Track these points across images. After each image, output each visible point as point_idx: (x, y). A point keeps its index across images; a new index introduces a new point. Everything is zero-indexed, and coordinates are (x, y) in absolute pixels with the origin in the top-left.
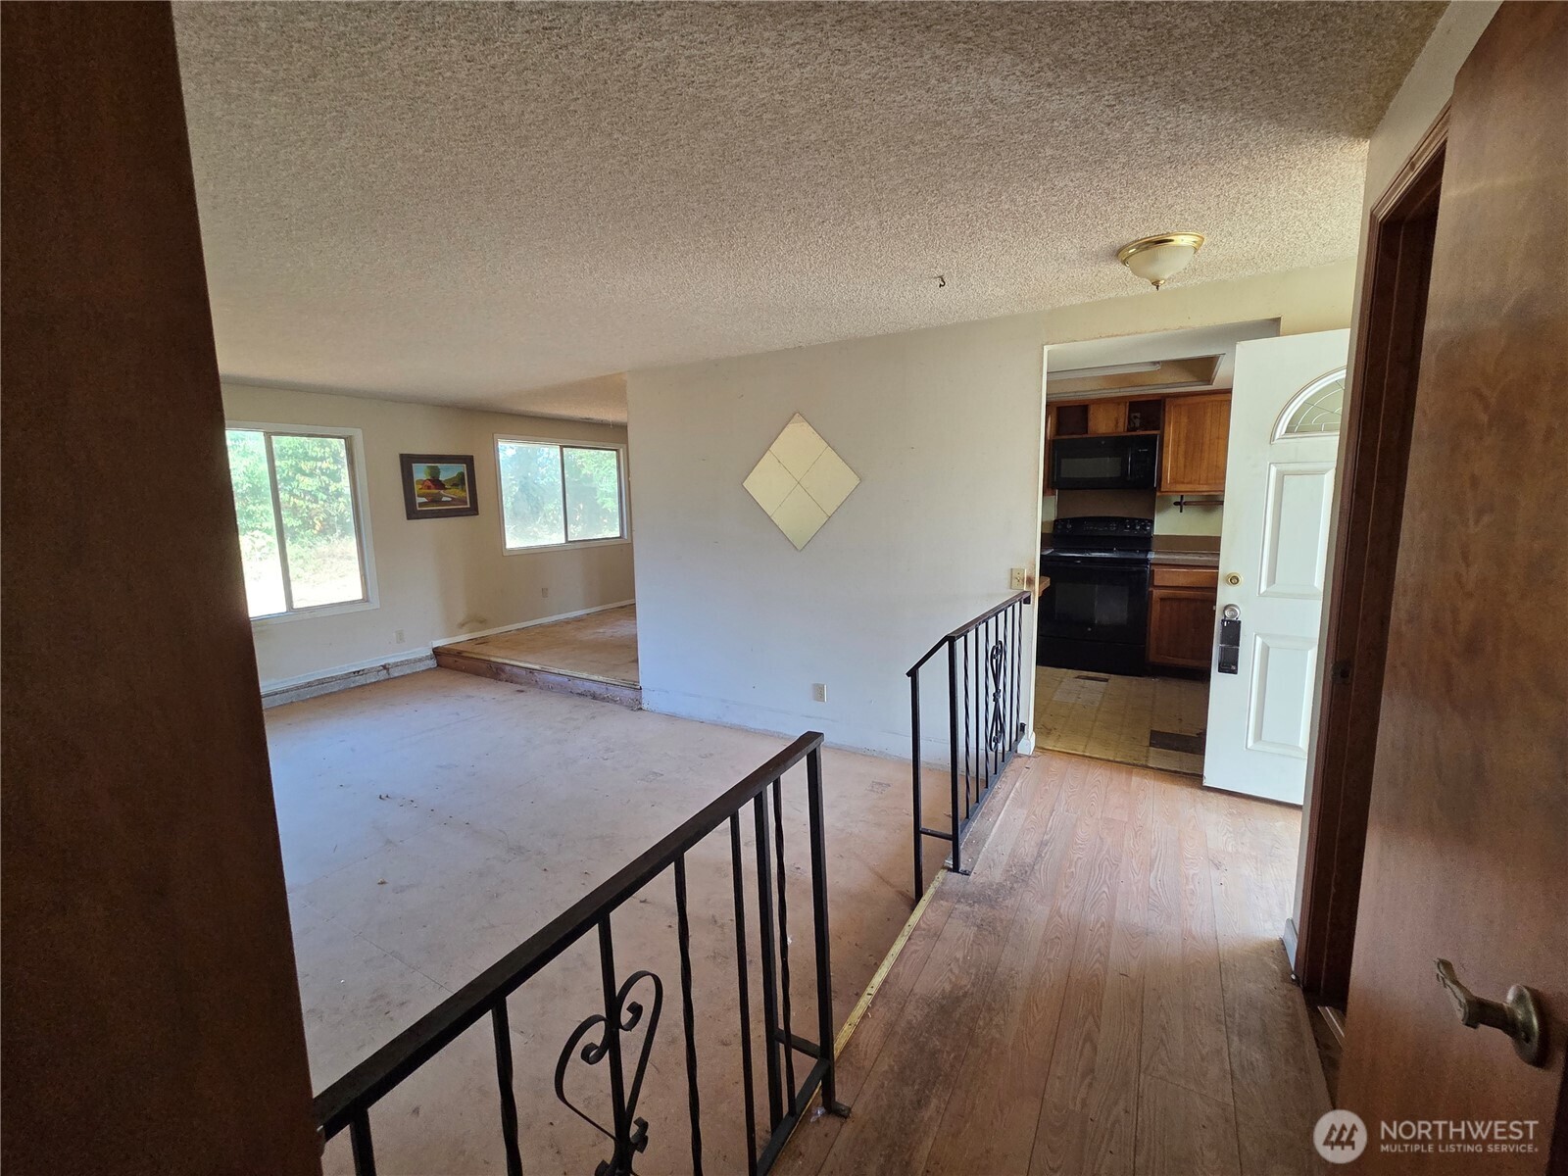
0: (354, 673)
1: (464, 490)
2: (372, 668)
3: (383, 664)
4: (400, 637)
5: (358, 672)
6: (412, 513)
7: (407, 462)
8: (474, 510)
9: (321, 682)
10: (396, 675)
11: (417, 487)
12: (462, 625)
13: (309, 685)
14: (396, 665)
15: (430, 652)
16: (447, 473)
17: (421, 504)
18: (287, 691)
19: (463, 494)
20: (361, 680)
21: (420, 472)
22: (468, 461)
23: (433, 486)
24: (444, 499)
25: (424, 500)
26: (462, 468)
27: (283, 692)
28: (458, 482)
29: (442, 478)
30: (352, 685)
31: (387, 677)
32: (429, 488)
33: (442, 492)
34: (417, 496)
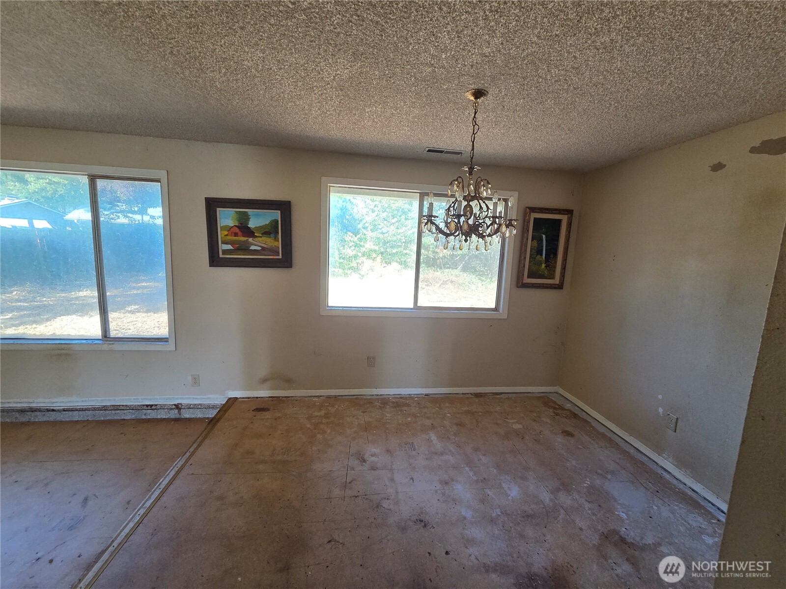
0: (147, 406)
1: (276, 239)
2: (165, 405)
3: (176, 403)
4: (196, 381)
5: (151, 406)
6: (215, 260)
7: (213, 205)
8: (286, 261)
9: (116, 408)
10: (187, 416)
11: (221, 234)
12: (264, 381)
14: (189, 407)
15: (222, 401)
16: (257, 220)
17: (225, 252)
18: (86, 410)
19: (276, 244)
20: (152, 414)
21: (227, 218)
22: (284, 207)
23: (240, 233)
24: (253, 248)
25: (229, 247)
26: (277, 215)
27: (82, 410)
28: (270, 231)
29: (252, 224)
30: (144, 417)
31: (178, 416)
32: (236, 235)
33: (250, 240)
34: (222, 243)
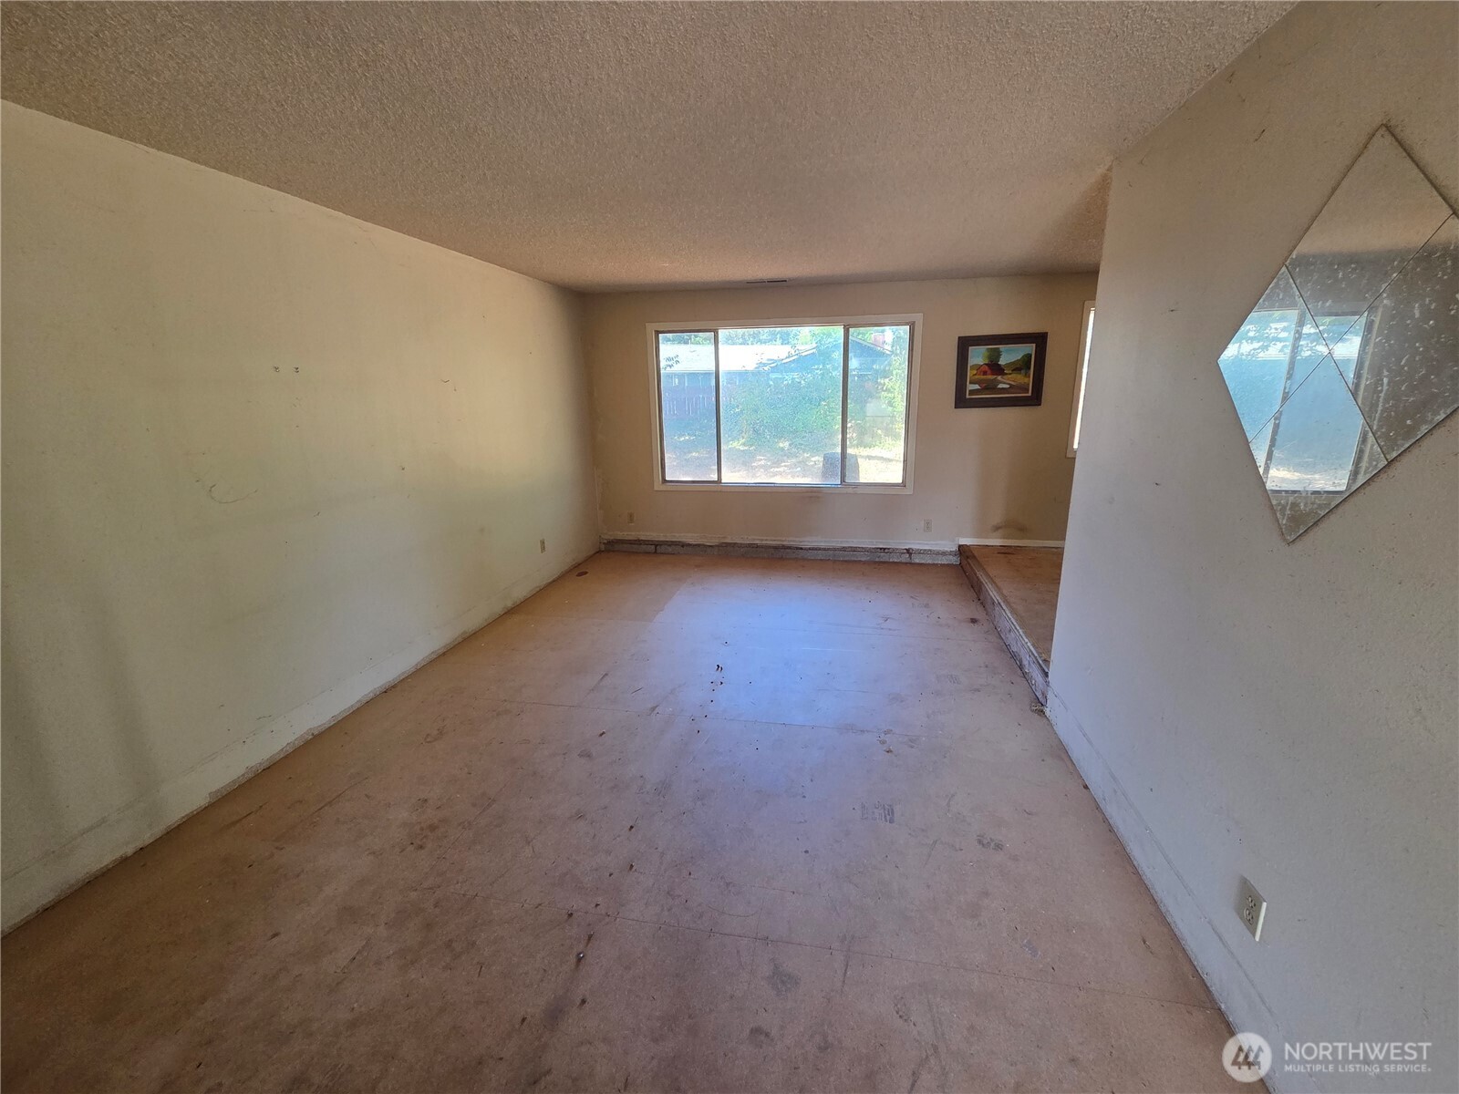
0: (881, 549)
1: (1027, 375)
2: (897, 549)
3: (907, 548)
4: (928, 526)
5: (885, 549)
6: (962, 401)
7: (965, 344)
8: (1035, 399)
9: (854, 549)
10: (917, 561)
11: (970, 374)
12: (997, 528)
13: (844, 549)
14: (920, 552)
15: (955, 548)
16: (1010, 355)
17: (972, 392)
18: (828, 549)
19: (1026, 380)
20: (885, 557)
21: (978, 356)
22: (1040, 340)
23: (989, 372)
24: (1000, 386)
25: (977, 387)
26: (1030, 348)
27: (825, 549)
28: (1022, 366)
29: (1002, 362)
30: (877, 560)
31: (908, 560)
32: (985, 373)
33: (999, 378)
34: (970, 383)
